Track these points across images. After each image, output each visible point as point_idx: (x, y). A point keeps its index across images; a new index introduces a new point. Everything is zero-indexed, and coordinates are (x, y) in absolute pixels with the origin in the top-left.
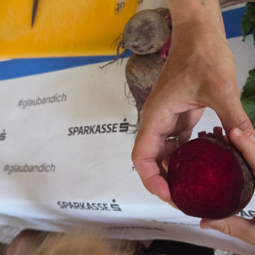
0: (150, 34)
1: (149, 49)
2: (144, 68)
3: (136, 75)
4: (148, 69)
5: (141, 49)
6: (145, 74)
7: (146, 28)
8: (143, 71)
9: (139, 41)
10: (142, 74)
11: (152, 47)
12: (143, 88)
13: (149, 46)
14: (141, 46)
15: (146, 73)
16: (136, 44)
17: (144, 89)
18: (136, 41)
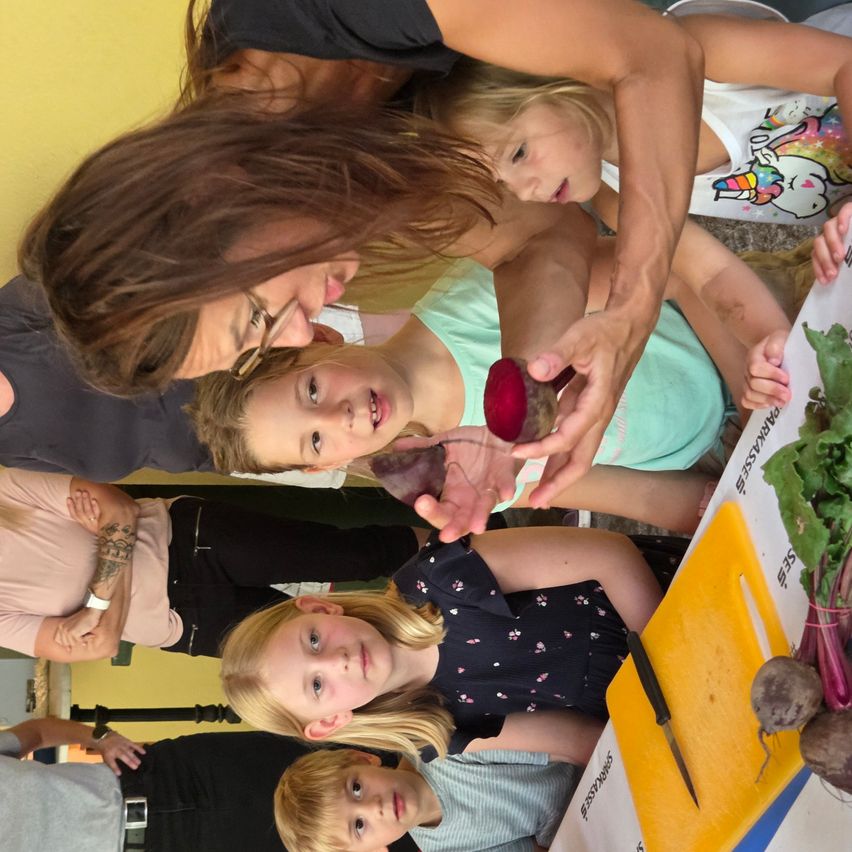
0: (784, 692)
1: (798, 712)
2: (819, 743)
3: (818, 760)
4: (824, 740)
5: (789, 720)
6: (826, 750)
7: (774, 688)
8: (820, 746)
9: (778, 712)
10: (822, 752)
11: (800, 708)
12: (840, 770)
13: (793, 709)
14: (784, 716)
15: (825, 746)
16: (776, 718)
17: (843, 771)
18: (773, 714)
